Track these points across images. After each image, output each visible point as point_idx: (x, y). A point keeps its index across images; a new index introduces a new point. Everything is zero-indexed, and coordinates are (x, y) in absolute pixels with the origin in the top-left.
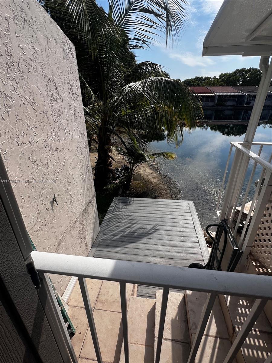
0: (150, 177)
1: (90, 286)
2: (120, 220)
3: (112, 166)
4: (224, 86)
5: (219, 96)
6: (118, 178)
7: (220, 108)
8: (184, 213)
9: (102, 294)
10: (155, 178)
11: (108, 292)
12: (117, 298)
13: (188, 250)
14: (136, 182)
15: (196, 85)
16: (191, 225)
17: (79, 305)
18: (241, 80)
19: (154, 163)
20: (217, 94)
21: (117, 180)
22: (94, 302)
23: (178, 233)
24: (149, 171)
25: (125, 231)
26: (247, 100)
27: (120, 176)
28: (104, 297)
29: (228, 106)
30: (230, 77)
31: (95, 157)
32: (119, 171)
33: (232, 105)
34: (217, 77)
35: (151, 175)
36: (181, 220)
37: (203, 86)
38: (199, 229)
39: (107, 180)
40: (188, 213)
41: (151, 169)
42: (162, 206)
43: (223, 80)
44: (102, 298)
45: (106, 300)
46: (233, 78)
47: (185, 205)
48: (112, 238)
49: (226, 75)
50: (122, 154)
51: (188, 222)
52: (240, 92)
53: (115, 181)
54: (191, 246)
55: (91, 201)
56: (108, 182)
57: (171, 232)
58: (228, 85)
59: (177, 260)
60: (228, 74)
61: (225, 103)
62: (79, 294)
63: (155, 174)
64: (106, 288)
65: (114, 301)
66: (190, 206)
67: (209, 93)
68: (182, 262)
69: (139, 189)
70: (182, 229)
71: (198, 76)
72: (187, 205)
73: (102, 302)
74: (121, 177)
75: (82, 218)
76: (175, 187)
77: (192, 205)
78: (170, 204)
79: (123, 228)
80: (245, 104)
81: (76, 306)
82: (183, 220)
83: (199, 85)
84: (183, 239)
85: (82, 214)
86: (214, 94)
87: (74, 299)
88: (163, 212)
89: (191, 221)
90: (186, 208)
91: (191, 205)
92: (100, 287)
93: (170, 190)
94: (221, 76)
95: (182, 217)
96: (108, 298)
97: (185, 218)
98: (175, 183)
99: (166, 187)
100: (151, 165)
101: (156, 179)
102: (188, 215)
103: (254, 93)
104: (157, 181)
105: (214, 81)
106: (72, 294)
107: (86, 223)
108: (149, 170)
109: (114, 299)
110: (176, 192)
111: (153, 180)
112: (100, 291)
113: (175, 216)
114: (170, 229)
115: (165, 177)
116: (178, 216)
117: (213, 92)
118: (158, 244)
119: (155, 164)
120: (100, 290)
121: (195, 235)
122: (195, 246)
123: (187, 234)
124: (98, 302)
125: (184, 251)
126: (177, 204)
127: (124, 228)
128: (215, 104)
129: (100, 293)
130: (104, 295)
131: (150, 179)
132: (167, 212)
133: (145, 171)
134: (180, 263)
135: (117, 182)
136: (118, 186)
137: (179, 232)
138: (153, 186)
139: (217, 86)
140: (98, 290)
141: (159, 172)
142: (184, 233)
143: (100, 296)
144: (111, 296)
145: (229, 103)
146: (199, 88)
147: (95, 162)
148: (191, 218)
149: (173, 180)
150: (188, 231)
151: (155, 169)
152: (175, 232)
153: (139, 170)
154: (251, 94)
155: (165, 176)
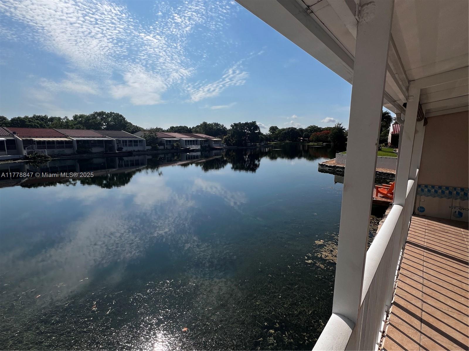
4: (83, 129)
5: (77, 141)
7: (85, 156)
15: (37, 126)
18: (104, 124)
20: (75, 139)
26: (118, 145)
29: (95, 153)
30: (89, 120)
33: (101, 152)
34: (71, 118)
37: (50, 128)
43: (80, 122)
46: (93, 121)
49: (81, 116)
52: (106, 137)
58: (88, 128)
60: (85, 116)
61: (90, 150)
67: (61, 138)
71: (38, 114)
80: (116, 150)
83: (42, 126)
86: (70, 139)
94: (75, 117)
103: (123, 138)
105: (67, 122)
117: (68, 136)
128: (75, 151)
139: (72, 128)
145: (95, 150)
146: (42, 129)
154: (120, 139)
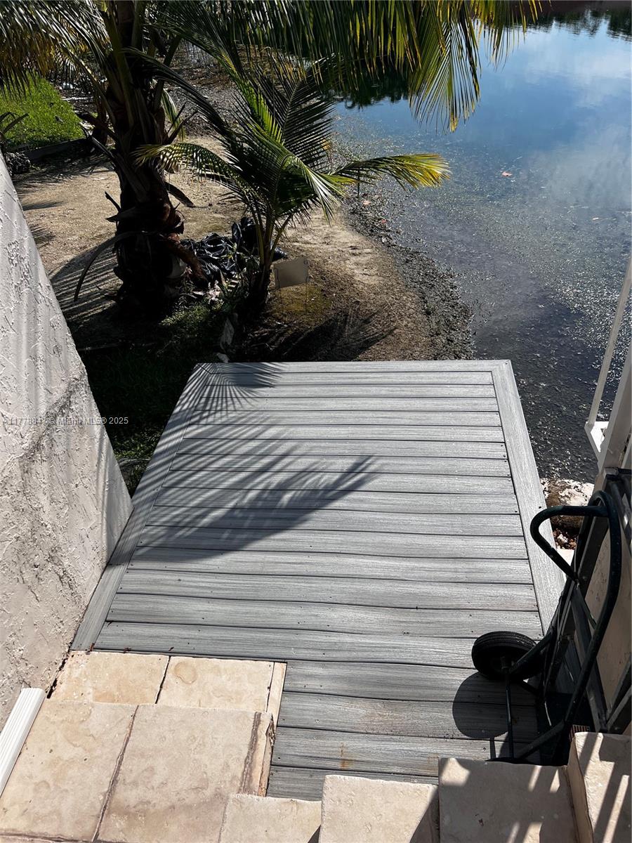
0: (350, 266)
1: (81, 750)
2: (231, 443)
3: (181, 230)
6: (216, 276)
8: (471, 415)
9: (128, 781)
10: (369, 265)
11: (151, 770)
12: (183, 795)
13: (480, 571)
14: (292, 288)
16: (497, 462)
17: (36, 830)
19: (367, 203)
21: (213, 286)
22: (96, 813)
23: (444, 502)
24: (346, 237)
25: (247, 488)
27: (224, 270)
28: (134, 792)
31: (108, 197)
32: (222, 247)
35: (354, 254)
36: (459, 444)
38: (530, 481)
39: (171, 291)
40: (488, 415)
41: (353, 226)
42: (384, 391)
44: (128, 796)
45: (142, 803)
47: (475, 378)
48: (198, 517)
50: (217, 178)
51: (485, 450)
53: (205, 289)
54: (490, 553)
55: (65, 406)
56: (176, 299)
57: (416, 498)
59: (433, 615)
62: (37, 784)
63: (369, 252)
64: (142, 755)
65: (173, 807)
66: (498, 385)
68: (455, 619)
69: (305, 319)
70: (457, 484)
72: (487, 378)
73: (125, 812)
74: (228, 272)
75: (24, 486)
76: (449, 299)
77: (506, 378)
78: (417, 381)
79: (243, 475)
81: (25, 835)
82: (464, 445)
84: (462, 526)
85: (19, 472)
87: (17, 807)
88: (389, 415)
89: (498, 447)
90: (479, 391)
91: (503, 379)
92: (118, 751)
93: (428, 313)
95: (462, 434)
96: (150, 795)
97: (474, 438)
98: (450, 280)
99: (410, 302)
100: (354, 212)
101: (373, 271)
102: (491, 423)
104: (374, 281)
106: (8, 788)
107: (52, 501)
108: (344, 233)
109: (174, 799)
110: (451, 319)
111: (359, 276)
112: (119, 769)
113: (434, 429)
114: (412, 486)
115: (407, 261)
116: (448, 430)
118: (362, 550)
119: (371, 207)
120: (120, 763)
121: (510, 504)
122: (509, 553)
123: (476, 503)
124: (109, 813)
125: (462, 577)
126: (445, 378)
127: (247, 474)
129: (120, 777)
130: (135, 784)
131: (349, 273)
132: (403, 414)
133: (327, 240)
134: (445, 626)
135: (214, 294)
136: (217, 312)
137: (445, 498)
138: (357, 302)
140: (113, 765)
141: (384, 240)
142: (467, 500)
143: (120, 788)
144: (164, 784)
147: (111, 219)
148: (497, 435)
149: (442, 270)
150: (482, 489)
151: (368, 227)
152: (431, 497)
153: (307, 238)
155: (410, 256)
